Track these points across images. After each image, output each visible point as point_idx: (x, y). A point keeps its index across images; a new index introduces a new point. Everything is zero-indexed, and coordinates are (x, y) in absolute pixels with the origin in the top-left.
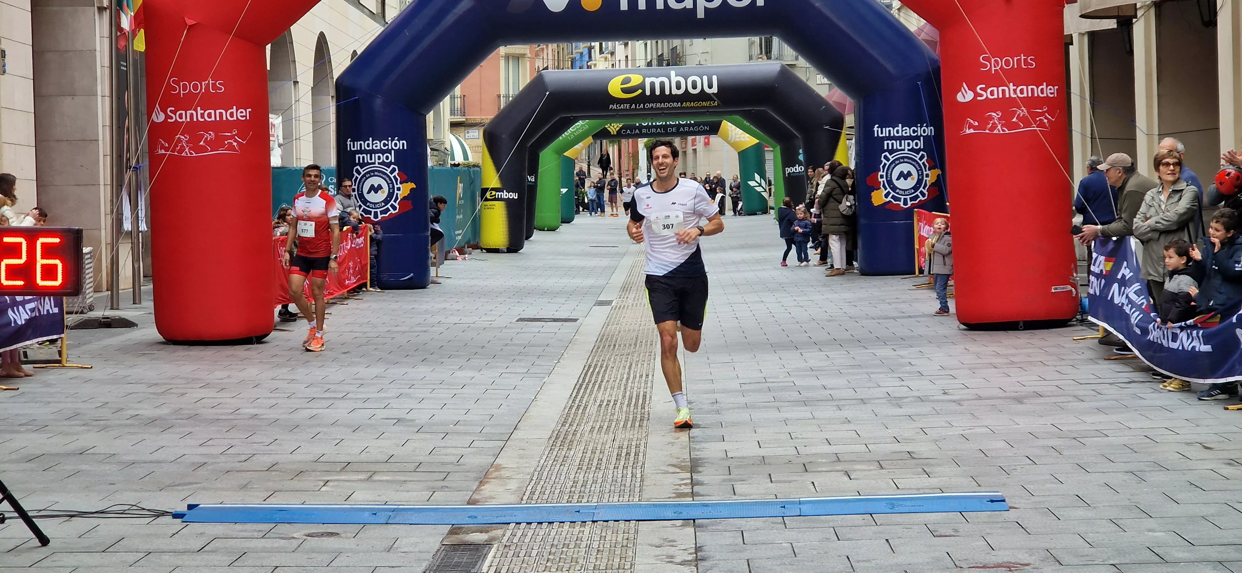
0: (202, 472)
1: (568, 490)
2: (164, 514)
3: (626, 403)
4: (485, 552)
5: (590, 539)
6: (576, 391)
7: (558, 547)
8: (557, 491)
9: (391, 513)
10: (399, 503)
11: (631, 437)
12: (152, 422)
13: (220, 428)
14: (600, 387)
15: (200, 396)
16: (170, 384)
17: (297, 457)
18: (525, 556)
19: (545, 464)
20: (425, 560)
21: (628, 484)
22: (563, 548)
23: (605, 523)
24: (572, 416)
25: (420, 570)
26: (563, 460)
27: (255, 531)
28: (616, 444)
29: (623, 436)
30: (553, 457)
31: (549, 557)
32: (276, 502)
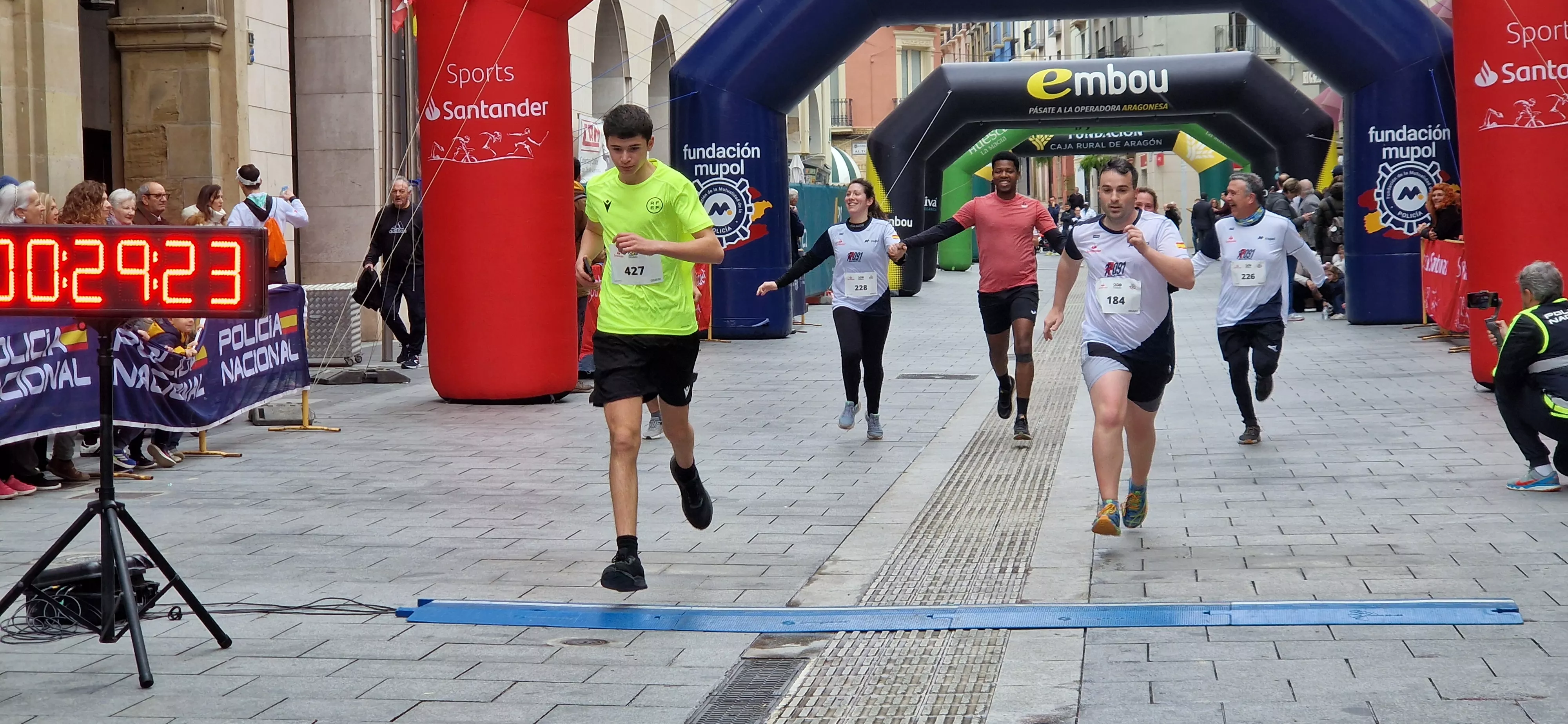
0: (448, 559)
1: (924, 589)
2: (386, 610)
3: (1021, 477)
4: (797, 668)
5: (941, 652)
6: (958, 464)
7: (897, 663)
8: (909, 591)
9: (680, 617)
10: (695, 604)
11: (1021, 521)
12: (400, 496)
13: (483, 506)
14: (991, 458)
15: (467, 466)
16: (433, 451)
17: (573, 543)
18: (850, 674)
19: (901, 555)
20: (714, 678)
21: (1005, 581)
22: (903, 664)
23: (966, 632)
24: (947, 495)
25: (705, 691)
26: (926, 550)
27: (499, 635)
28: (999, 530)
29: (1010, 520)
30: (912, 548)
31: (883, 676)
32: (534, 600)
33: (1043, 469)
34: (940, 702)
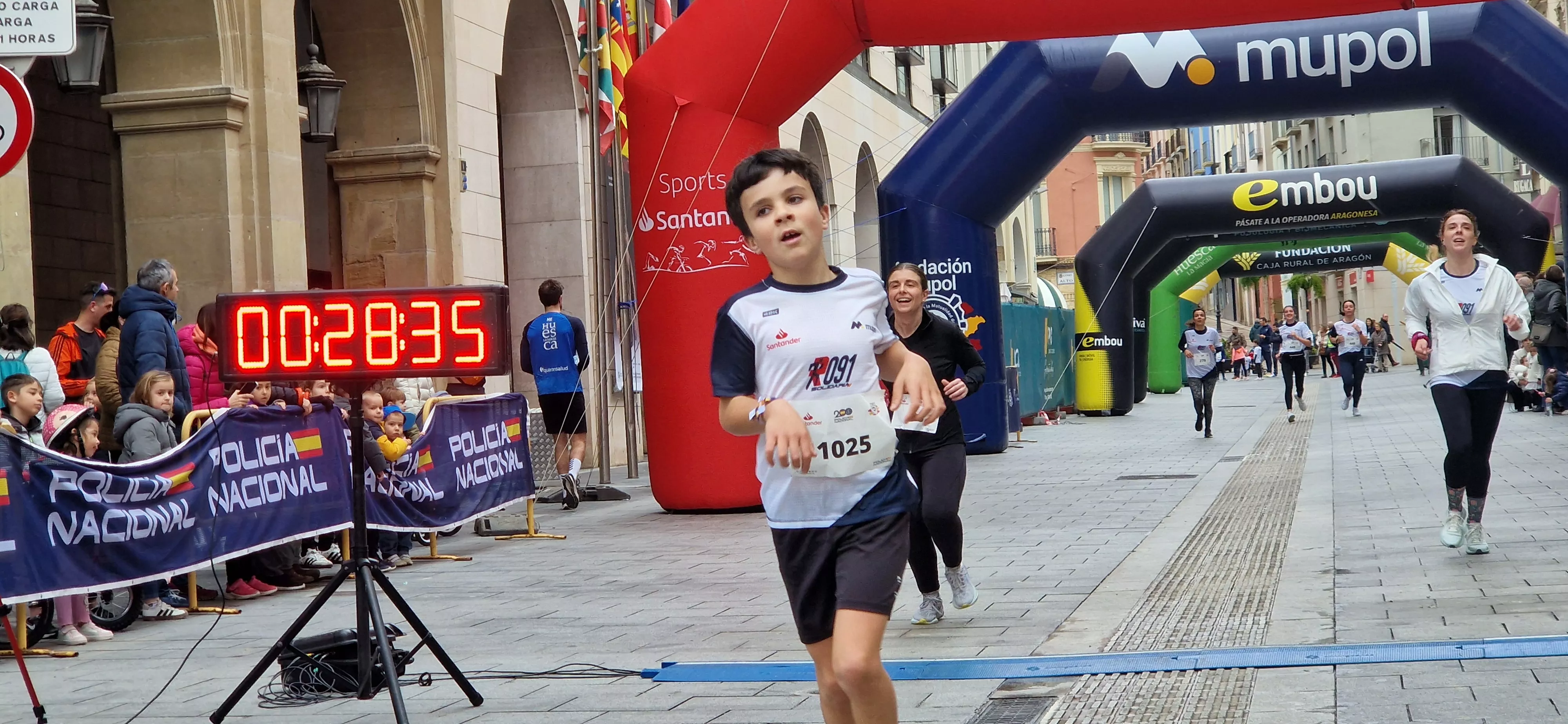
0: (685, 634)
1: (1166, 639)
2: (632, 673)
3: (1252, 550)
4: (1046, 705)
5: (1189, 688)
6: (1186, 543)
7: (1145, 697)
9: (925, 666)
11: (1256, 585)
12: (633, 587)
13: (717, 592)
14: (1219, 538)
15: (697, 562)
16: (660, 552)
18: (1099, 707)
19: (1138, 614)
20: (965, 714)
21: (1247, 632)
22: (1152, 698)
23: (1212, 672)
24: (1178, 567)
26: (1162, 610)
27: (746, 689)
28: (1235, 592)
29: (1245, 585)
30: (1148, 608)
31: (1133, 708)
33: (1274, 542)
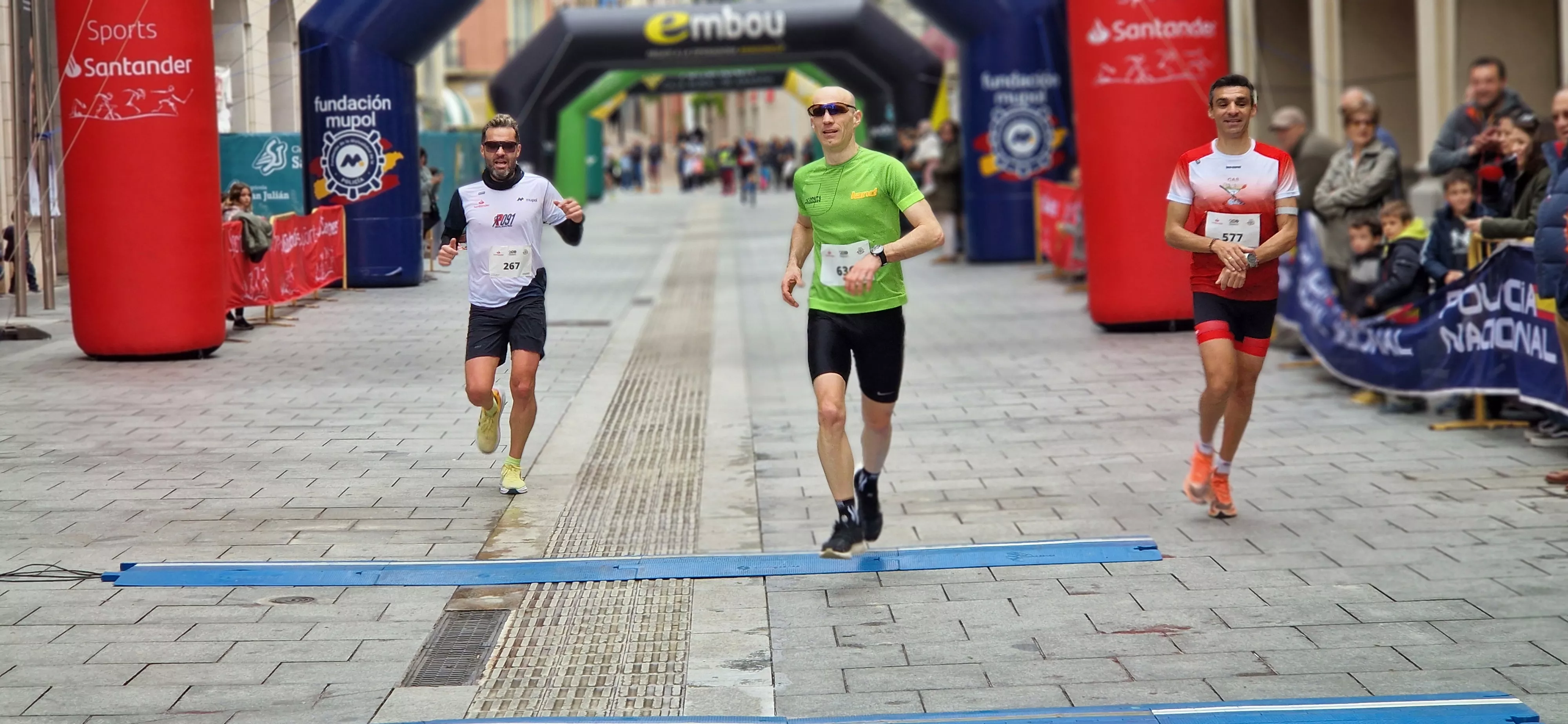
0: (137, 522)
1: (603, 540)
2: (91, 575)
3: (674, 427)
4: (500, 620)
5: (632, 602)
6: (610, 414)
7: (593, 613)
8: (590, 542)
9: (380, 572)
10: (390, 559)
11: (682, 471)
12: (72, 459)
13: (160, 466)
14: (640, 408)
15: (133, 425)
16: (95, 410)
17: (258, 502)
19: (574, 507)
20: (425, 631)
21: (679, 532)
22: (599, 614)
23: (652, 582)
24: (606, 445)
25: (418, 644)
26: (597, 502)
27: (207, 596)
28: (663, 481)
29: (669, 469)
30: (583, 499)
31: (582, 625)
32: (235, 559)
33: (693, 417)
34: (641, 649)
